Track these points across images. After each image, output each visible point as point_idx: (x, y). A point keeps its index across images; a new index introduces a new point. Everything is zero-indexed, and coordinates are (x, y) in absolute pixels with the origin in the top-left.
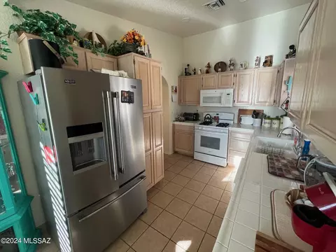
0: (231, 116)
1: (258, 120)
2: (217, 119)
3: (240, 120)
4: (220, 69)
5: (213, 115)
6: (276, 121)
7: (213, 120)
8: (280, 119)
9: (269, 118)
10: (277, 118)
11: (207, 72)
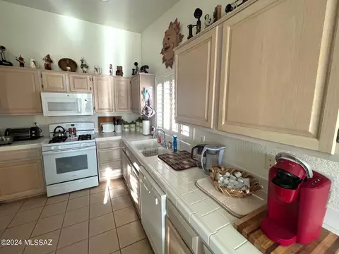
0: (91, 126)
1: (119, 127)
2: (73, 131)
3: (101, 128)
4: (69, 68)
5: (66, 126)
6: (133, 125)
7: (68, 134)
8: (135, 123)
9: (126, 123)
10: (133, 123)
11: (48, 67)
